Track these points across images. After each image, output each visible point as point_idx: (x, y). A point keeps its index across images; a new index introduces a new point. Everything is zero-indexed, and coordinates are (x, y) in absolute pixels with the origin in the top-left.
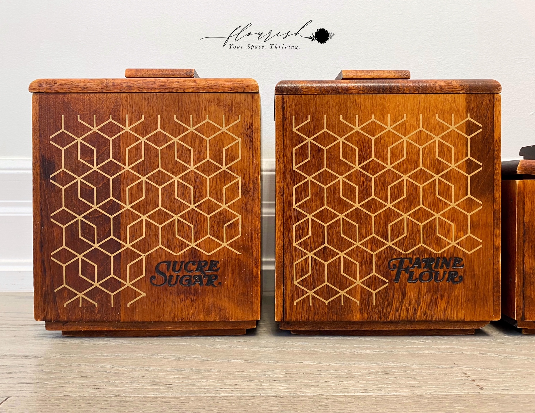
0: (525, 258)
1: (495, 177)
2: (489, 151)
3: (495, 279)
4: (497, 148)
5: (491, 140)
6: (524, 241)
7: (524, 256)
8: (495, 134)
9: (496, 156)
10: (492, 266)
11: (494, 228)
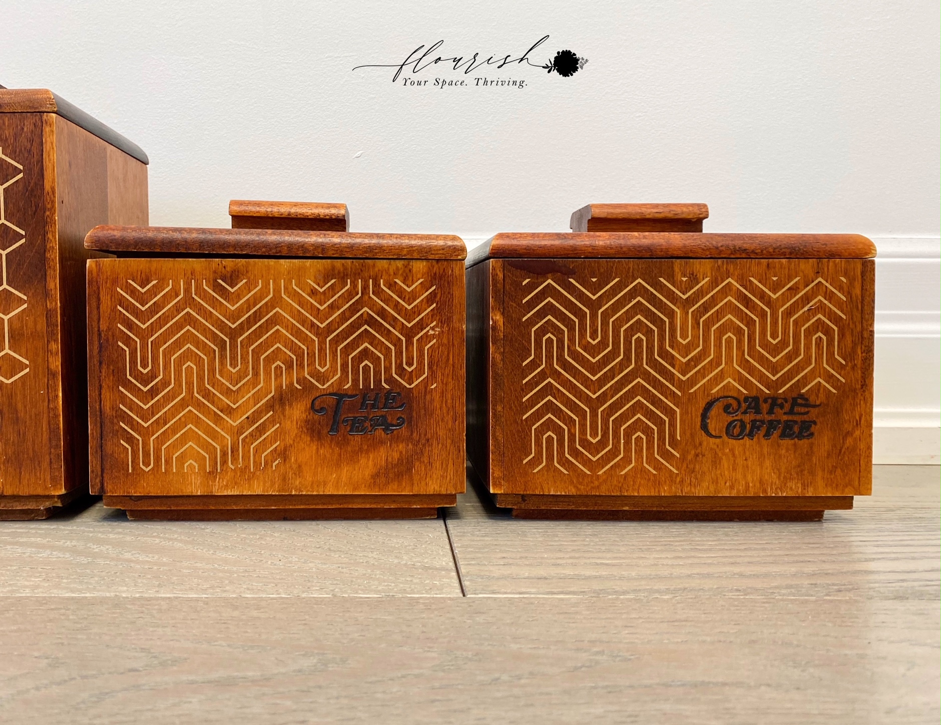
0: (103, 391)
1: (48, 255)
2: (36, 210)
3: (52, 426)
4: (49, 206)
5: (39, 191)
6: (101, 363)
7: (101, 387)
8: (45, 181)
9: (49, 220)
10: (46, 404)
11: (48, 341)
